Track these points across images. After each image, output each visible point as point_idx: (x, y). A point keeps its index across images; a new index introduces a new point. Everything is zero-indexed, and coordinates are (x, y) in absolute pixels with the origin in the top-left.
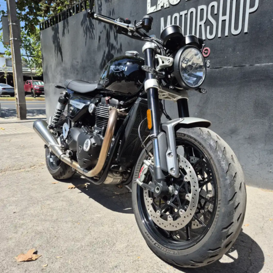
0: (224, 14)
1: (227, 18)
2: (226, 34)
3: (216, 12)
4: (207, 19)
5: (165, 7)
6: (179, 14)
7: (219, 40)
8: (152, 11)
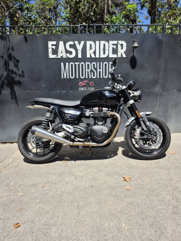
0: (100, 69)
1: (101, 70)
2: (101, 77)
3: (96, 67)
4: (91, 69)
5: (64, 57)
6: (74, 63)
7: (98, 79)
8: (54, 57)
